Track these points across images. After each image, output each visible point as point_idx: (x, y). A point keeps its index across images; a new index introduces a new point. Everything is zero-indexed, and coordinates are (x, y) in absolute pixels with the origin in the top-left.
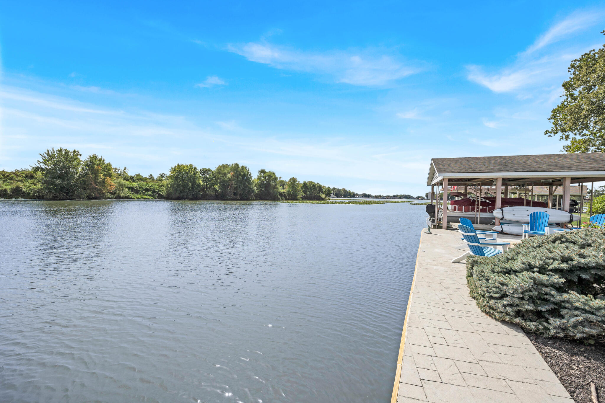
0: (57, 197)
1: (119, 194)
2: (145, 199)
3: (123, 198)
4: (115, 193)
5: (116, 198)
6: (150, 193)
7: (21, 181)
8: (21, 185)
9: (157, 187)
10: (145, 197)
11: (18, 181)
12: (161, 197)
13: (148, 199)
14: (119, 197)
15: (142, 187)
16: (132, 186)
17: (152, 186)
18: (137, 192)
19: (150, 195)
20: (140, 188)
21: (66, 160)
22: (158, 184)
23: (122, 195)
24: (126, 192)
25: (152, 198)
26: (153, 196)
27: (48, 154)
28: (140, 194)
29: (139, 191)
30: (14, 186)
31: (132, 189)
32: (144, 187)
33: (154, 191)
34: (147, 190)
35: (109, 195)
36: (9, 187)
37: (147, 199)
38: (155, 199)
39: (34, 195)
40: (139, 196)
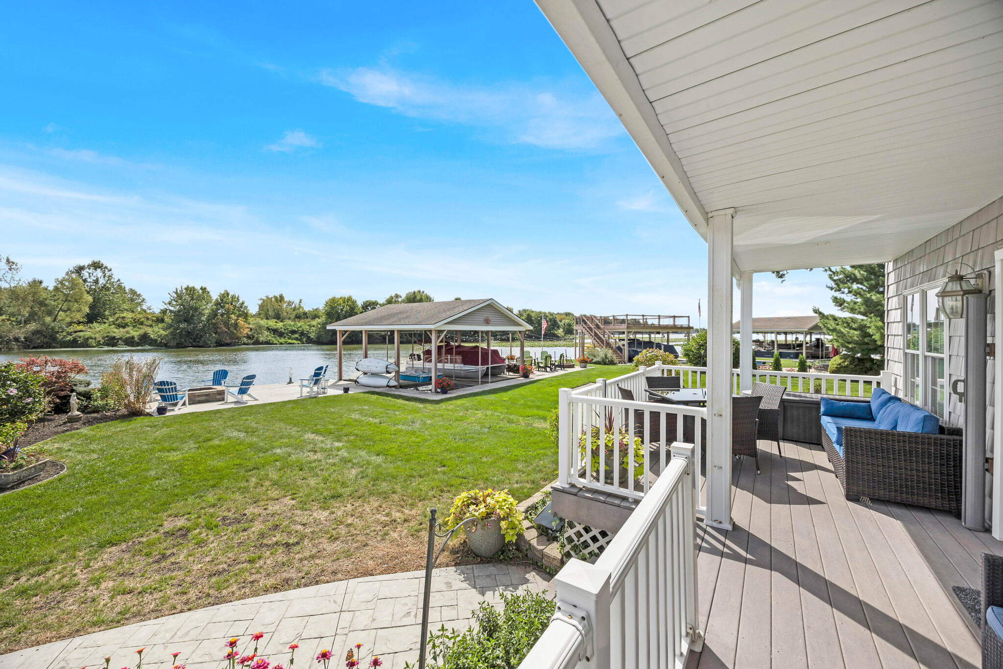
0: (182, 343)
1: (257, 338)
2: (289, 344)
3: (262, 343)
4: (253, 337)
5: (254, 344)
6: (296, 336)
7: (151, 326)
8: (149, 330)
9: (307, 327)
10: (290, 341)
11: (148, 326)
12: (310, 341)
13: (293, 344)
14: (257, 342)
15: (287, 329)
16: (275, 327)
17: (301, 327)
18: (281, 335)
19: (296, 339)
20: (285, 330)
21: (192, 299)
22: (309, 323)
23: (261, 339)
24: (265, 336)
25: (299, 342)
26: (300, 340)
27: (176, 293)
28: (285, 337)
29: (284, 333)
30: (141, 332)
31: (275, 331)
32: (290, 329)
33: (302, 334)
34: (293, 332)
35: (245, 340)
36: (138, 333)
37: (291, 344)
38: (303, 343)
39: (161, 342)
40: (282, 340)
